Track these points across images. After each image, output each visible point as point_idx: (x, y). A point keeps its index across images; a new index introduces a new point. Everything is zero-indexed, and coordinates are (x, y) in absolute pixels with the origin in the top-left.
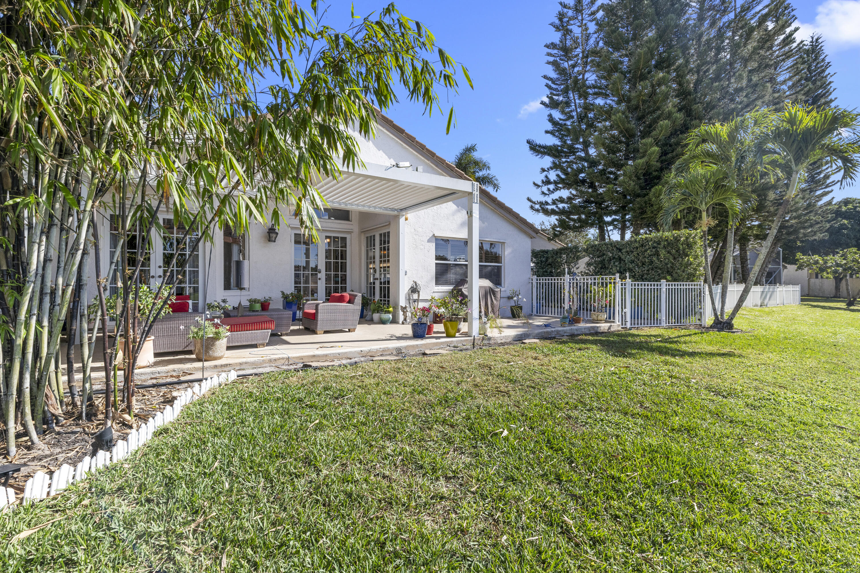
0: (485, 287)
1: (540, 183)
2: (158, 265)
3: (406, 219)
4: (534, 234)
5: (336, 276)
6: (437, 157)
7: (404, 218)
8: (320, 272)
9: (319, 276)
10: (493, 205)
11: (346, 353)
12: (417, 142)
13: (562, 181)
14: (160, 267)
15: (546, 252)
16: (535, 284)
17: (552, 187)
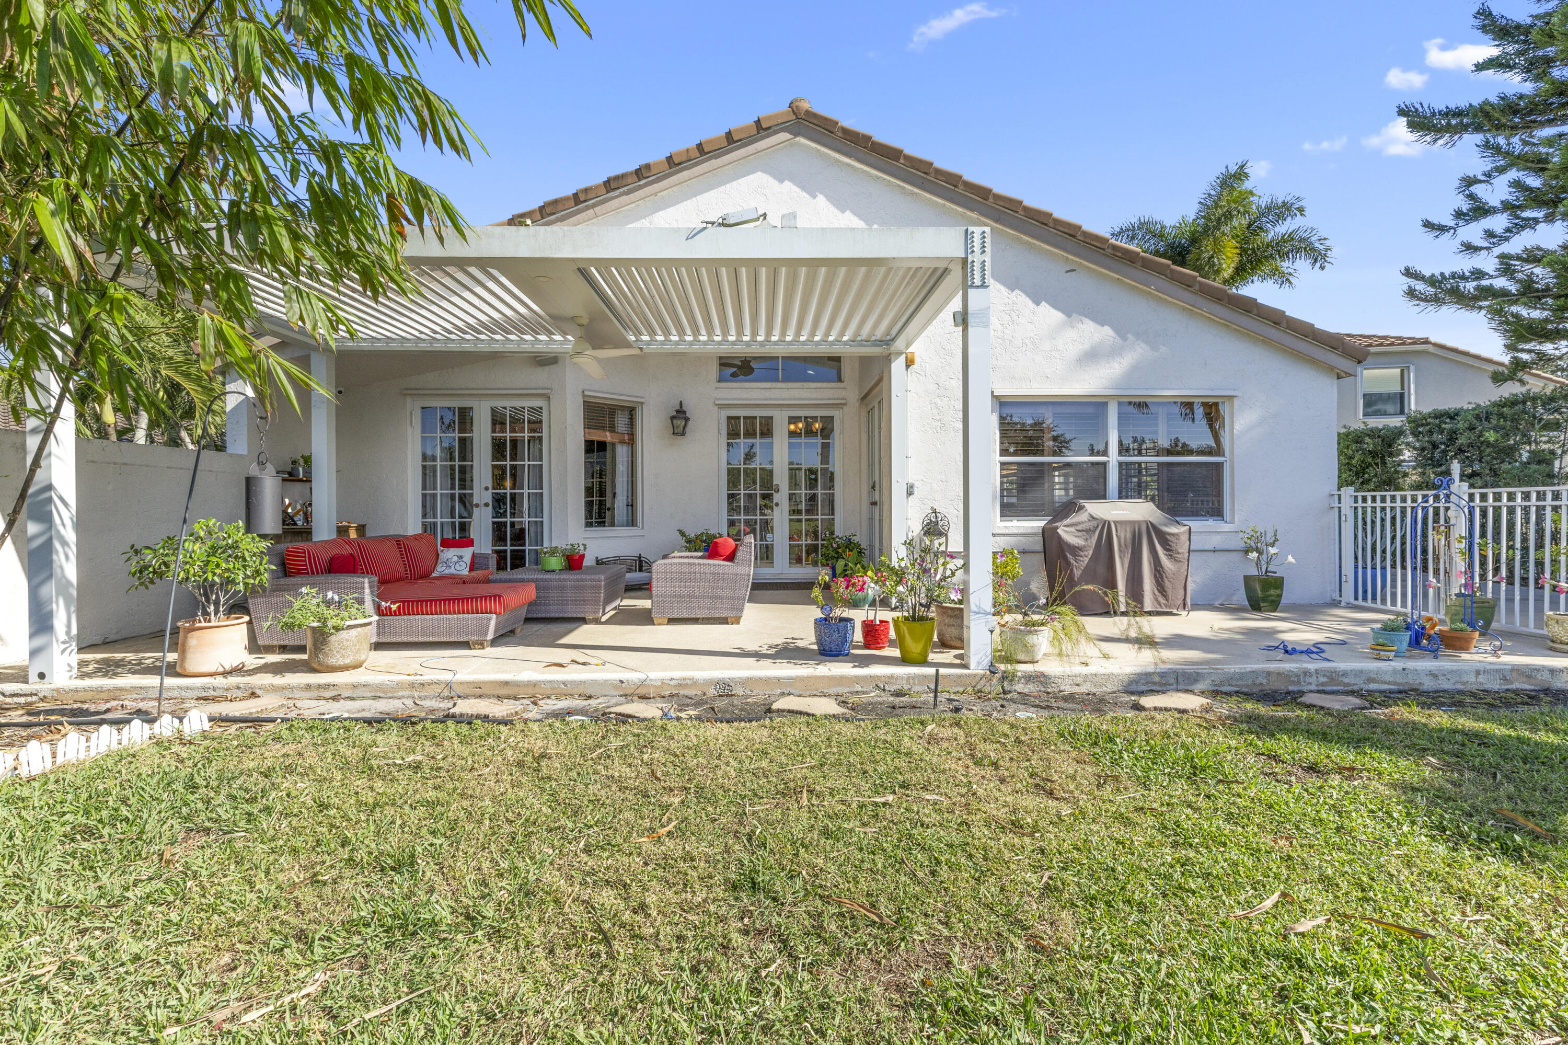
0: (1132, 523)
1: (1449, 221)
2: (484, 486)
3: (909, 363)
4: (1344, 364)
5: (812, 498)
6: (998, 197)
7: (902, 359)
8: (777, 491)
9: (776, 497)
10: (1187, 295)
11: (582, 683)
12: (938, 172)
13: (1535, 198)
14: (487, 489)
15: (1453, 416)
16: (1347, 511)
17: (1499, 223)
